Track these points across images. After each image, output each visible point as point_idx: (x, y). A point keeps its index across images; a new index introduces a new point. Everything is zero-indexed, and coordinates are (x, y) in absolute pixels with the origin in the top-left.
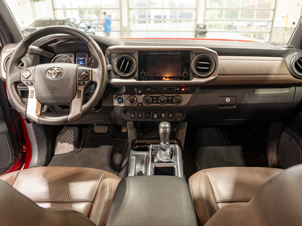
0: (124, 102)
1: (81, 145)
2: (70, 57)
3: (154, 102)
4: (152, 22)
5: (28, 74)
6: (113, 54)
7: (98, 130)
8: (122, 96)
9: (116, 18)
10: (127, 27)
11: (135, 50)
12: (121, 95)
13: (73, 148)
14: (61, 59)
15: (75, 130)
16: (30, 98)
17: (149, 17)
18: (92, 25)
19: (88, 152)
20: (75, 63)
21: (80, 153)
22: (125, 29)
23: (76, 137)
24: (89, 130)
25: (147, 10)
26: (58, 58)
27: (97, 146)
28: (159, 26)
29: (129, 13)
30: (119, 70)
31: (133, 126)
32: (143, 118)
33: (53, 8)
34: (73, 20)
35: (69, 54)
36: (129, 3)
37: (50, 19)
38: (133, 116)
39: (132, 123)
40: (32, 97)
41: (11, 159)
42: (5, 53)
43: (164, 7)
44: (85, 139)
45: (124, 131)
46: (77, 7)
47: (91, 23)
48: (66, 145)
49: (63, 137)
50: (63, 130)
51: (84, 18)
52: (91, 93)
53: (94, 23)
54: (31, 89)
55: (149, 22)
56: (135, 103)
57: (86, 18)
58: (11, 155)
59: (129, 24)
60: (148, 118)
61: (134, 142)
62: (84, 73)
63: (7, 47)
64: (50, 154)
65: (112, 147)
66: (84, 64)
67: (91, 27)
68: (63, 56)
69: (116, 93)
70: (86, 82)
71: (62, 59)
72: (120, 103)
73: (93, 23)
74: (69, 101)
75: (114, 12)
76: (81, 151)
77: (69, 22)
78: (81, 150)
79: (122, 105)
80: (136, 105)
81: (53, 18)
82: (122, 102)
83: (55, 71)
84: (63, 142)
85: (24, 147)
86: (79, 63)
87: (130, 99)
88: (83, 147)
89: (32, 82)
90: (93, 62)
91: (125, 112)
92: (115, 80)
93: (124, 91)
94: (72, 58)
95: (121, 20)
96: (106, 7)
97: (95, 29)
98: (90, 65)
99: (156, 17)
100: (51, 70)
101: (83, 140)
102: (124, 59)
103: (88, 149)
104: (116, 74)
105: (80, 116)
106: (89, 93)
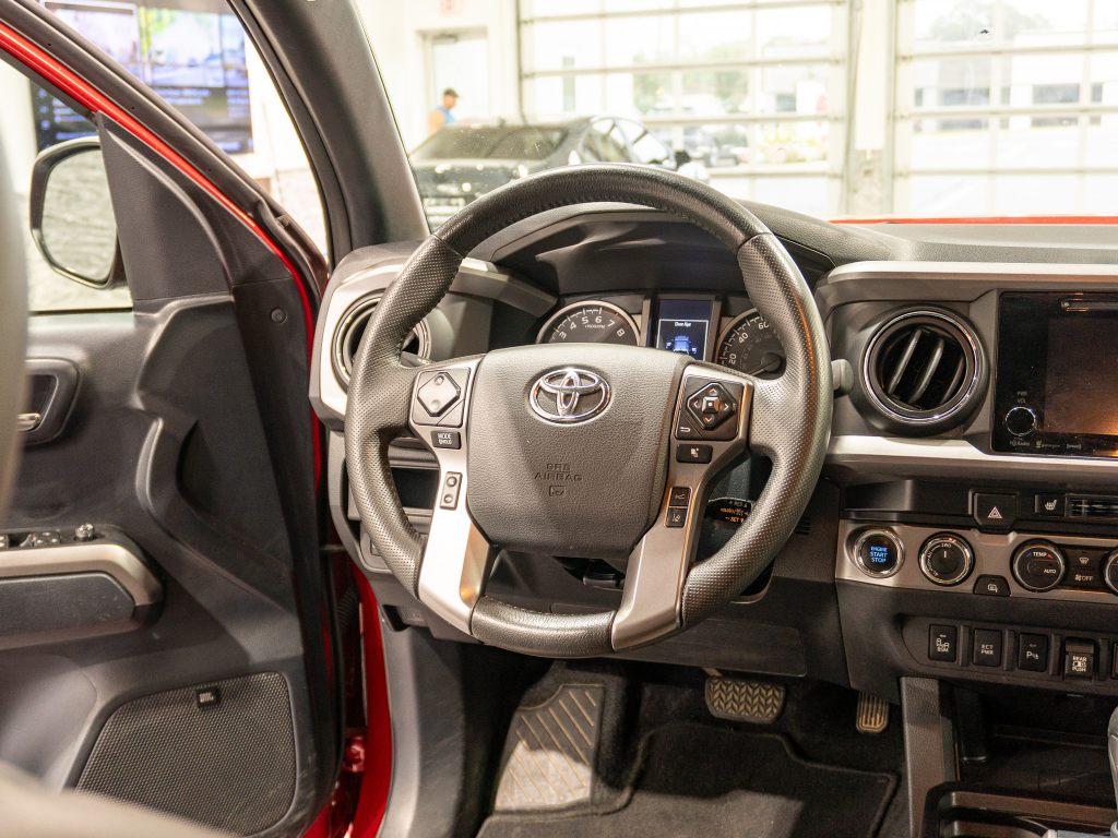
0: (902, 564)
1: (632, 775)
2: (630, 315)
3: (1078, 577)
4: (1021, 123)
5: (445, 392)
6: (856, 305)
7: (729, 702)
8: (892, 531)
9: (819, 108)
10: (879, 152)
11: (979, 287)
12: (886, 525)
13: (587, 784)
14: (585, 320)
15: (605, 691)
16: (442, 507)
17: (1006, 93)
18: (693, 146)
19: (666, 816)
20: (651, 344)
21: (622, 815)
22: (869, 163)
23: (607, 729)
24: (676, 699)
25: (996, 61)
26: (573, 320)
27: (713, 789)
28: (1061, 144)
29: (893, 80)
30: (885, 390)
31: (935, 703)
32: (1000, 663)
33: (520, 70)
34: (609, 124)
35: (622, 299)
36: (896, 29)
37: (502, 122)
38: (943, 647)
39: (932, 687)
40: (452, 505)
41: (300, 802)
42: (345, 289)
43: (1097, 40)
44: (651, 740)
45: (872, 722)
46: (628, 63)
47: (690, 138)
48: (555, 761)
49: (544, 719)
50: (547, 681)
51: (656, 110)
52: (734, 507)
53: (704, 134)
54: (450, 464)
55: (1005, 125)
56: (962, 575)
57: (670, 109)
58: (302, 781)
59: (891, 138)
60: (1030, 666)
61: (942, 802)
62: (711, 399)
63: (354, 264)
64: (473, 803)
65: (795, 806)
66: (694, 349)
67: (691, 153)
68: (598, 307)
69: (858, 514)
70: (720, 449)
71: (592, 321)
72: (875, 567)
73: (698, 138)
74: (621, 541)
75: (811, 76)
76: (629, 810)
77: (590, 136)
78: (630, 801)
79: (888, 581)
80: (968, 587)
81: (513, 120)
82: (890, 562)
83: (571, 382)
84: (540, 748)
85: (357, 748)
86: (669, 344)
87: (938, 551)
88: (638, 786)
89: (459, 434)
90: (741, 340)
91: (900, 621)
92: (857, 445)
93: (906, 506)
94: (638, 318)
95: (850, 119)
96: (771, 54)
97: (708, 165)
98: (727, 355)
99: (1043, 93)
100: (551, 379)
101: (641, 746)
102: (918, 334)
103: (667, 804)
104: (864, 407)
105: (674, 621)
106: (725, 504)
